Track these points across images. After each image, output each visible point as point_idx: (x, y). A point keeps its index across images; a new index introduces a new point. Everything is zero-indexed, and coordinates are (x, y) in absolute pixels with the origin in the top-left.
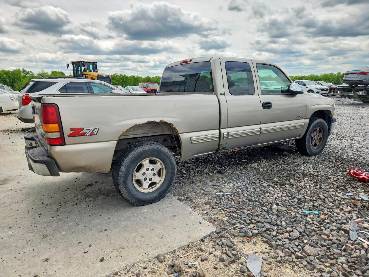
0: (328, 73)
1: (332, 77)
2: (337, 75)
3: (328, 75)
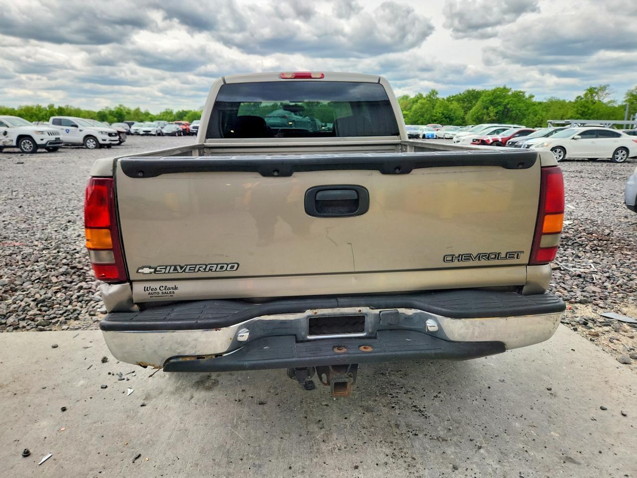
0: (30, 104)
1: (41, 112)
2: (48, 109)
3: (32, 109)
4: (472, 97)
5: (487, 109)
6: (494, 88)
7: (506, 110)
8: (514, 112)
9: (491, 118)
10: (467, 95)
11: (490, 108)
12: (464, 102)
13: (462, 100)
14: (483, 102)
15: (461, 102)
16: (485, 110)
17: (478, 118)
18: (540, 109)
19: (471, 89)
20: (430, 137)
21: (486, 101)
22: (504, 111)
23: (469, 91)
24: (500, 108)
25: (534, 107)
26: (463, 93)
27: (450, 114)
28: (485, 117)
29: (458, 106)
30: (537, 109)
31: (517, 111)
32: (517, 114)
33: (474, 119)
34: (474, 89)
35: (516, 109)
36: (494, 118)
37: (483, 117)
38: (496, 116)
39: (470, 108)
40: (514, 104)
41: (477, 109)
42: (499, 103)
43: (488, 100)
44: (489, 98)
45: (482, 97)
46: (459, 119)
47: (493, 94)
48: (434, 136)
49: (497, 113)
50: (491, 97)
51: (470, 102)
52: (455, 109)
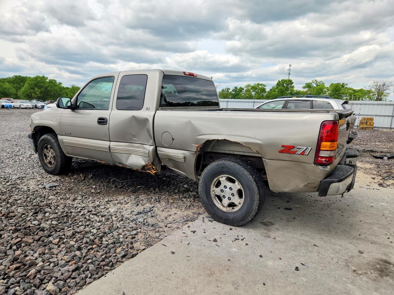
4: (19, 81)
5: (34, 89)
6: (35, 76)
7: (47, 91)
8: (53, 92)
9: (38, 95)
10: (15, 78)
11: (35, 89)
12: (14, 83)
13: (12, 82)
14: (29, 84)
15: (11, 83)
16: (32, 90)
17: (28, 95)
18: (69, 92)
19: (18, 75)
20: (9, 107)
21: (31, 84)
22: (45, 91)
23: (16, 76)
24: (43, 89)
25: (65, 90)
26: (12, 77)
27: (5, 91)
28: (33, 94)
29: (10, 86)
30: (67, 91)
31: (55, 92)
32: (55, 94)
33: (25, 95)
34: (20, 75)
35: (54, 91)
36: (40, 95)
37: (31, 95)
38: (41, 95)
39: (20, 88)
40: (52, 87)
41: (26, 89)
42: (41, 86)
43: (33, 83)
44: (33, 82)
45: (27, 81)
46: (13, 95)
47: (36, 80)
48: (12, 107)
49: (41, 92)
50: (35, 82)
51: (19, 84)
52: (8, 88)
